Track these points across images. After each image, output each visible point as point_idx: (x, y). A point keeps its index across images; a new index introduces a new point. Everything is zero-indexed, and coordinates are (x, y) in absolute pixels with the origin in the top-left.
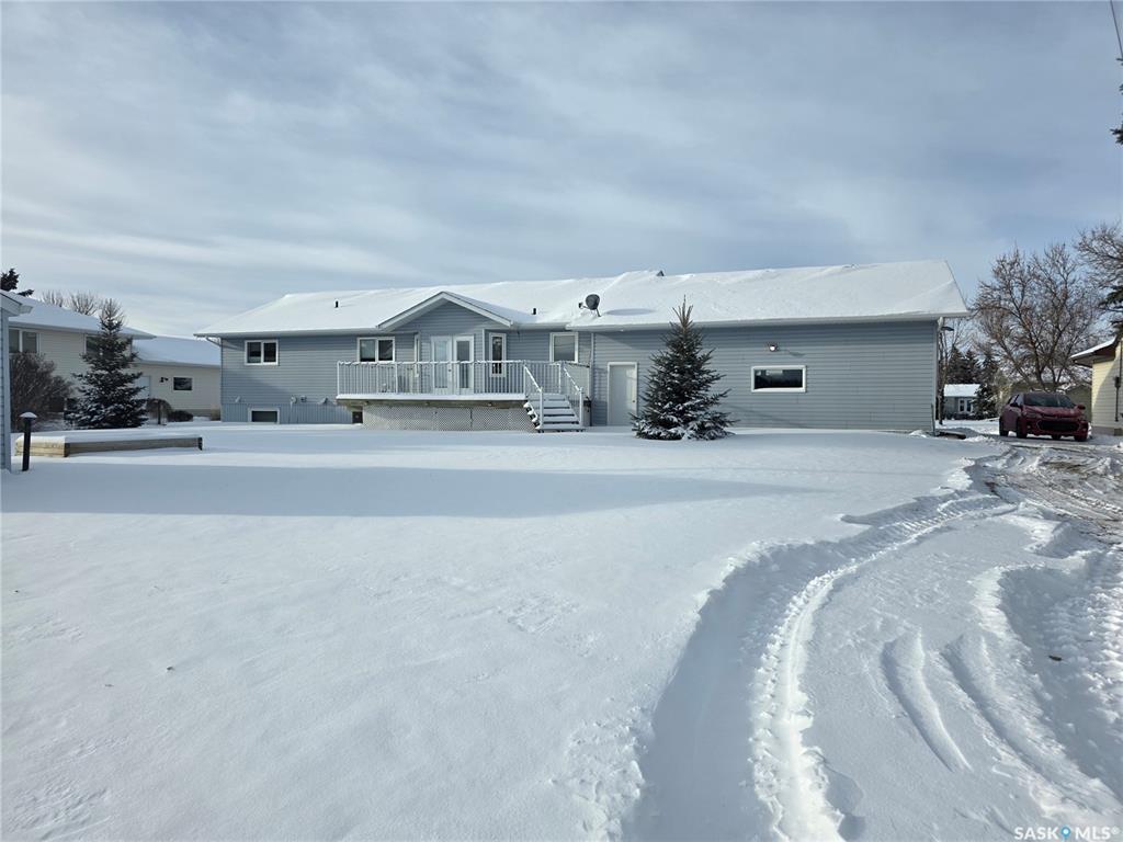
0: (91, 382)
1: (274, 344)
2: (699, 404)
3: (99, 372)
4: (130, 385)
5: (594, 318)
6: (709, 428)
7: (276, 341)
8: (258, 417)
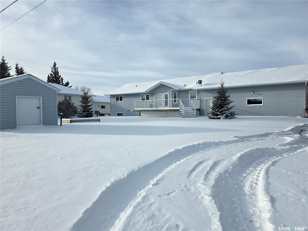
0: (82, 107)
1: (122, 97)
2: (226, 109)
3: (83, 104)
4: (90, 107)
5: (200, 86)
6: (229, 116)
7: (122, 96)
8: (118, 115)
